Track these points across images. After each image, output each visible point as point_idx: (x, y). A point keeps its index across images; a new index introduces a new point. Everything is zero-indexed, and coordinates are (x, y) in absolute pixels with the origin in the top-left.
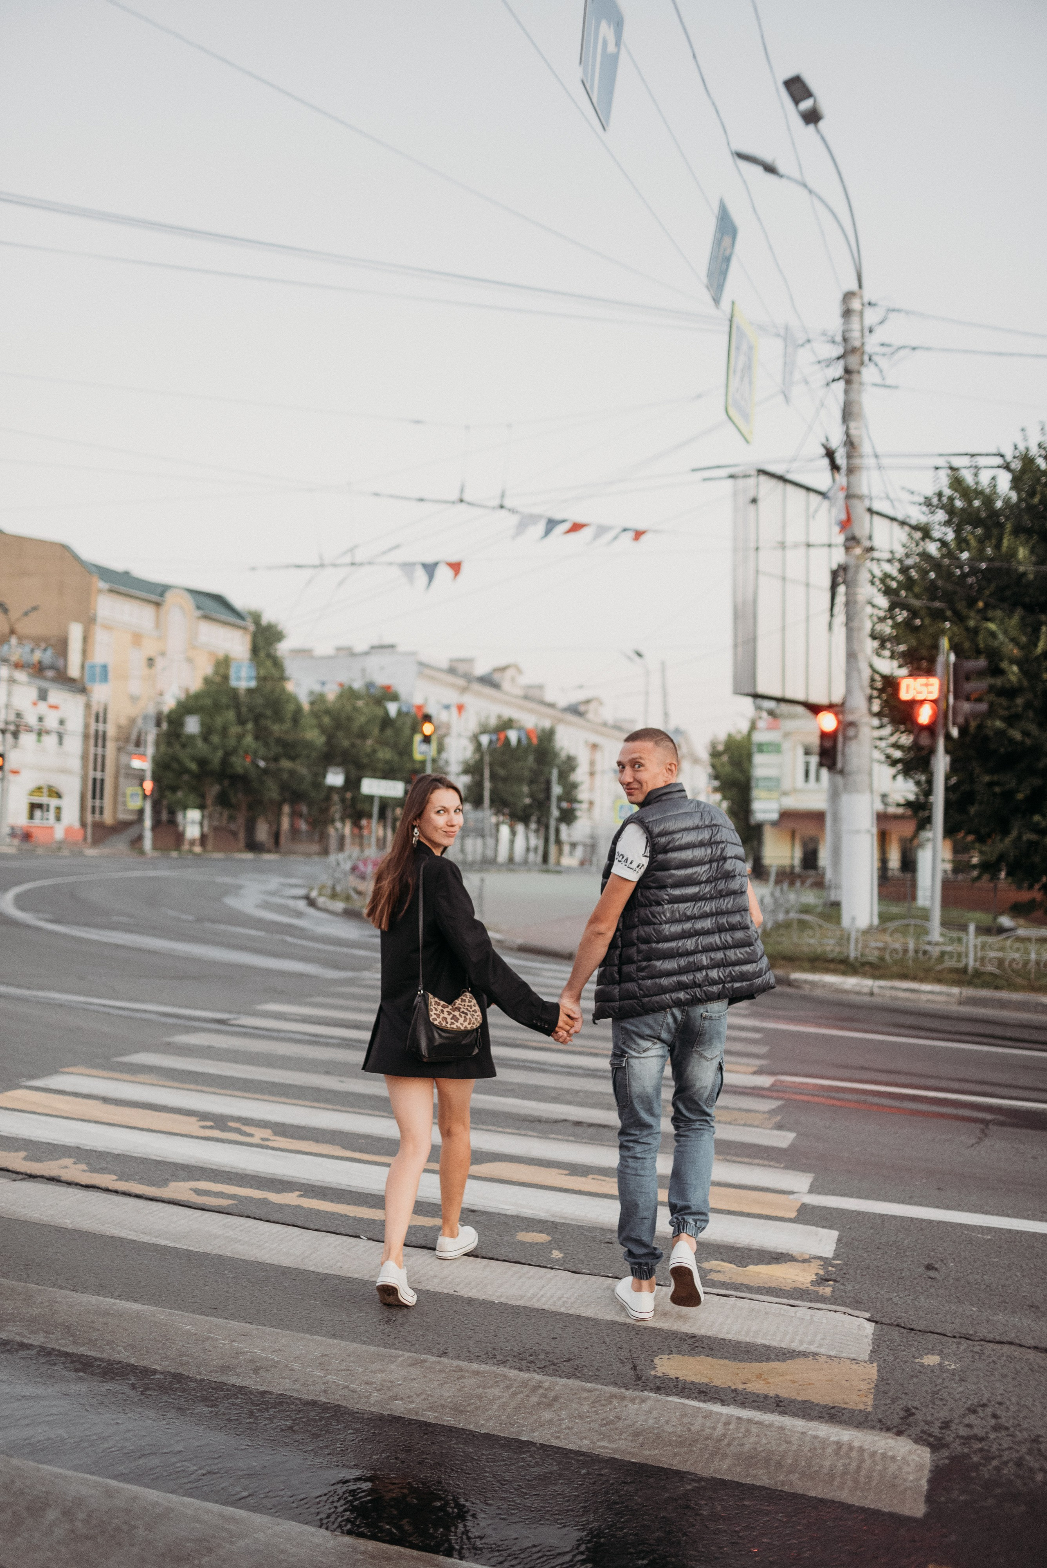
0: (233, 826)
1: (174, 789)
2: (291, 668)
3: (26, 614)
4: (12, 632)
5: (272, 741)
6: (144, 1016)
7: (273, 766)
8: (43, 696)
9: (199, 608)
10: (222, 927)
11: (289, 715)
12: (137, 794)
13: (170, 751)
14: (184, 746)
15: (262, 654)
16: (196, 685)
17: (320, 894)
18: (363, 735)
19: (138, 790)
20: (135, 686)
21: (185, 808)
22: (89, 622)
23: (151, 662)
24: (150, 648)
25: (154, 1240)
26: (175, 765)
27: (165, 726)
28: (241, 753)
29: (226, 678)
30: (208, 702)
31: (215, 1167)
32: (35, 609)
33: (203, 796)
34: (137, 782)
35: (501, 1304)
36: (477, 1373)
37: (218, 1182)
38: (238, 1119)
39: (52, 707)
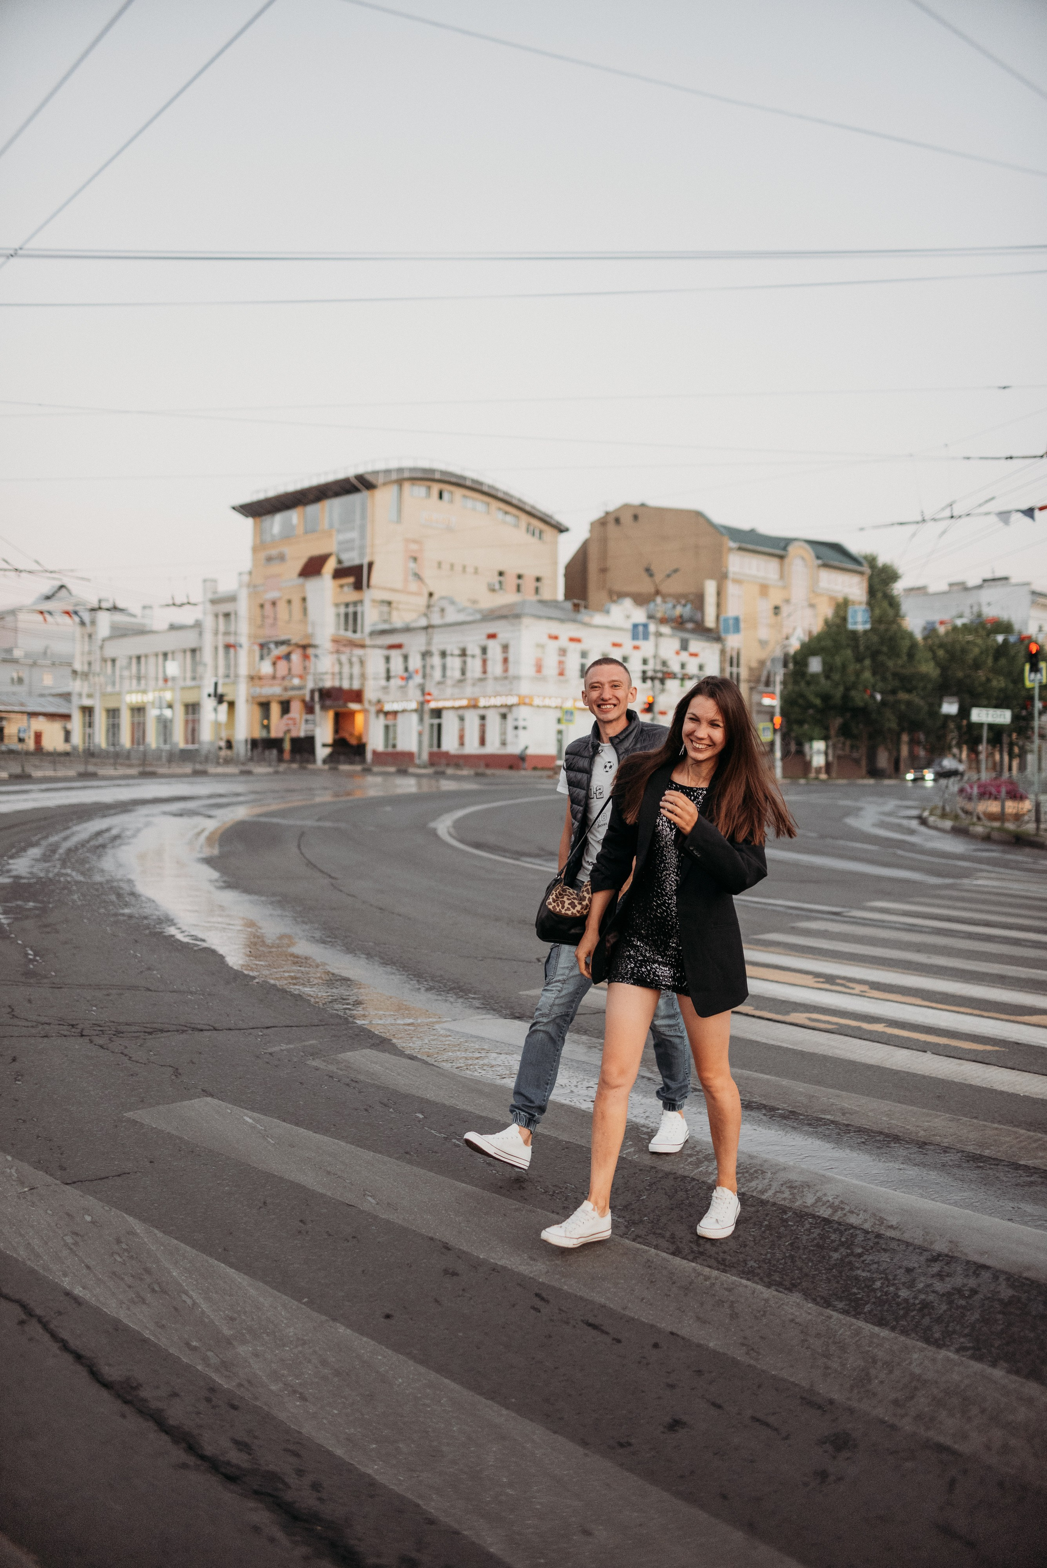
0: (855, 755)
1: (801, 723)
2: (907, 606)
3: (668, 576)
4: (658, 593)
5: (889, 675)
6: (774, 908)
7: (891, 698)
8: (684, 646)
9: (818, 558)
10: (841, 842)
11: (905, 650)
12: (768, 728)
13: (797, 688)
14: (808, 683)
15: (879, 595)
16: (817, 627)
17: (931, 814)
18: (977, 665)
19: (770, 725)
20: (764, 633)
21: (811, 739)
22: (722, 578)
23: (777, 609)
24: (776, 597)
25: (779, 1044)
26: (801, 701)
27: (791, 666)
28: (861, 687)
29: (844, 619)
30: (828, 643)
31: (824, 1006)
32: (676, 571)
33: (827, 728)
34: (768, 717)
35: (1024, 1096)
36: (996, 1129)
37: (826, 1015)
38: (844, 978)
39: (692, 655)
